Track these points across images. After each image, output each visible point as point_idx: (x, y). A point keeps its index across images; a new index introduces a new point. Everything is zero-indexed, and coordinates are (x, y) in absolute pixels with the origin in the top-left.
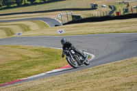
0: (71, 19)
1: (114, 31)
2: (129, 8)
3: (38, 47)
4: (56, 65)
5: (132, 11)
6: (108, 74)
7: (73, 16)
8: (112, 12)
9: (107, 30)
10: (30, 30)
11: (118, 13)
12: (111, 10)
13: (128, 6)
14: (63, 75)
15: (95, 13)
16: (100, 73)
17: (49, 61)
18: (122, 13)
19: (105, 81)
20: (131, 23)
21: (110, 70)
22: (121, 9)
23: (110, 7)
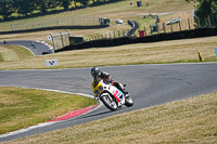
0: (67, 43)
1: (136, 61)
2: (160, 25)
3: (15, 87)
4: (44, 115)
5: (164, 29)
6: (126, 129)
7: (71, 38)
8: (132, 31)
9: (124, 60)
10: (3, 61)
11: (141, 33)
12: (130, 28)
13: (158, 21)
14: (54, 131)
15: (106, 33)
16: (113, 129)
17: (32, 111)
18: (148, 33)
19: (121, 141)
20: (163, 48)
21: (128, 123)
22: (147, 26)
23: (130, 23)
